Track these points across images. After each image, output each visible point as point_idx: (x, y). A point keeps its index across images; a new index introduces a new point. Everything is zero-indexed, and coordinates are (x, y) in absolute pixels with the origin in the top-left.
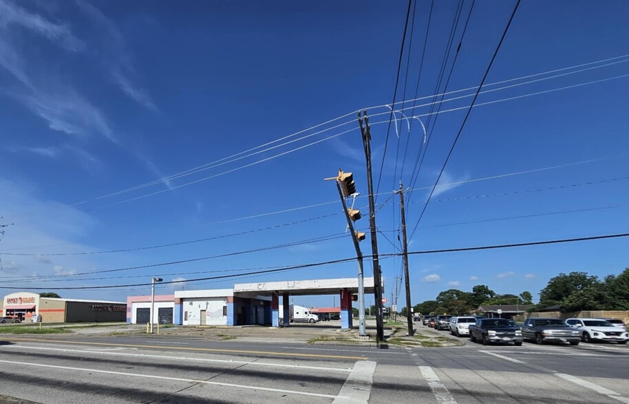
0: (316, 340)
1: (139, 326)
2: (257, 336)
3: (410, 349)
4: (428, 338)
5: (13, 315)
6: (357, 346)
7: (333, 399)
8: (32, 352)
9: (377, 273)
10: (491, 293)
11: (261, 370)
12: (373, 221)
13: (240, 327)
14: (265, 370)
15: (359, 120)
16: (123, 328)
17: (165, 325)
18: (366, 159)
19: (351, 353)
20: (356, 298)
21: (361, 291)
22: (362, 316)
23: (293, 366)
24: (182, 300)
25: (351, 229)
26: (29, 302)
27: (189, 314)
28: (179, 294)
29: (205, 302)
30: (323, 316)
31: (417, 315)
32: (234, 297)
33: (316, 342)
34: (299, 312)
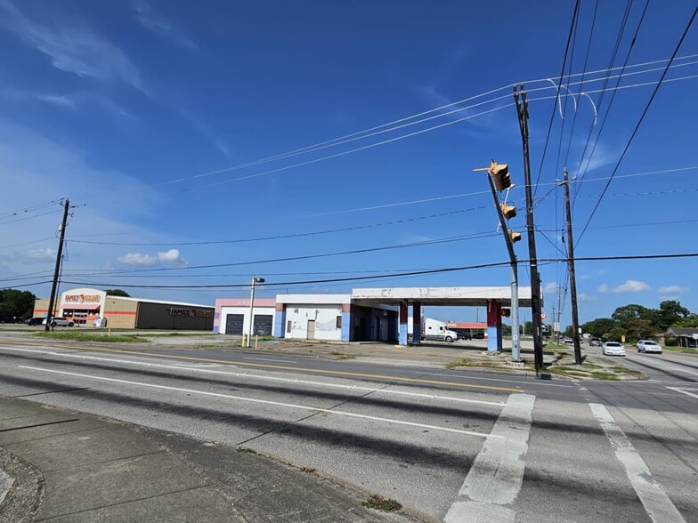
0: (456, 365)
1: (229, 336)
2: (380, 357)
3: (577, 381)
4: (601, 367)
5: (71, 316)
6: (508, 375)
7: (485, 438)
8: (111, 365)
9: (536, 282)
10: (685, 312)
11: (394, 399)
12: (530, 217)
13: (358, 343)
14: (399, 400)
15: (515, 96)
16: (209, 338)
17: (262, 338)
18: (522, 142)
19: (503, 383)
20: (508, 313)
21: (514, 303)
22: (515, 336)
23: (432, 397)
24: (285, 306)
25: (504, 227)
26: (92, 301)
27: (293, 325)
28: (282, 299)
29: (314, 310)
30: (463, 333)
31: (586, 336)
32: (351, 305)
33: (457, 368)
34: (432, 327)
